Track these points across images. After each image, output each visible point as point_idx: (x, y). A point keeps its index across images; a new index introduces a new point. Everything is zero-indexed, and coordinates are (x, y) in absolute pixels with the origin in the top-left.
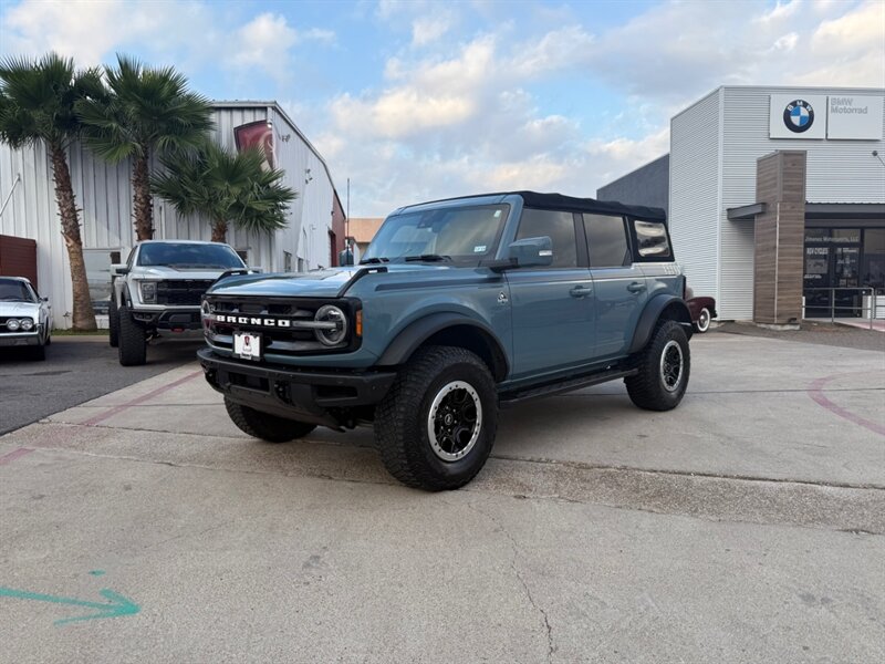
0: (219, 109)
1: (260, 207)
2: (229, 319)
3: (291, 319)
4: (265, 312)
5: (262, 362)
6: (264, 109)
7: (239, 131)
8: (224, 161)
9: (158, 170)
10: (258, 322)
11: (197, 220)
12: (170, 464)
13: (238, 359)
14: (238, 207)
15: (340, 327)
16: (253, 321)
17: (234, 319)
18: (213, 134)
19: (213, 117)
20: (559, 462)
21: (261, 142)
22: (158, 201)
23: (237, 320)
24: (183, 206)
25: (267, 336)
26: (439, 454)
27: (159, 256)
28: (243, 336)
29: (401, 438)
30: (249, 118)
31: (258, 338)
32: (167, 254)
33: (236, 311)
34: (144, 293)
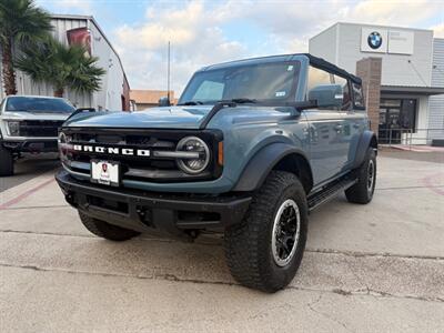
0: (57, 19)
1: (85, 78)
2: (86, 148)
3: (152, 149)
4: (124, 143)
5: (121, 187)
6: (86, 20)
7: (69, 33)
8: (61, 49)
9: (18, 54)
10: (116, 151)
11: (44, 84)
12: (35, 268)
13: (96, 184)
14: (70, 78)
15: (202, 157)
16: (110, 150)
17: (91, 149)
18: (53, 33)
19: (53, 23)
20: (339, 252)
21: (84, 40)
22: (19, 73)
23: (94, 149)
24: (36, 75)
25: (125, 164)
26: (278, 262)
27: (21, 105)
28: (100, 164)
29: (255, 254)
30: (76, 25)
31: (116, 166)
32: (26, 104)
33: (92, 141)
34: (10, 128)
